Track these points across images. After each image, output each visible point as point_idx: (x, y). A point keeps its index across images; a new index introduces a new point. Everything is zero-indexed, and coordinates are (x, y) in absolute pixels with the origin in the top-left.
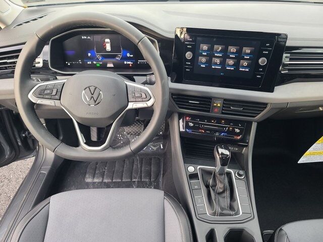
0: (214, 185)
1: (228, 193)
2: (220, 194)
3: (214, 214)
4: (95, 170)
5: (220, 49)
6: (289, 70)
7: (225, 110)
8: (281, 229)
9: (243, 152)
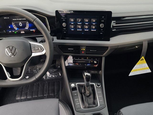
0: (85, 92)
1: (92, 96)
2: (88, 96)
3: (85, 108)
4: (22, 92)
5: (80, 21)
6: (116, 29)
7: (88, 52)
8: (120, 111)
9: (100, 73)
